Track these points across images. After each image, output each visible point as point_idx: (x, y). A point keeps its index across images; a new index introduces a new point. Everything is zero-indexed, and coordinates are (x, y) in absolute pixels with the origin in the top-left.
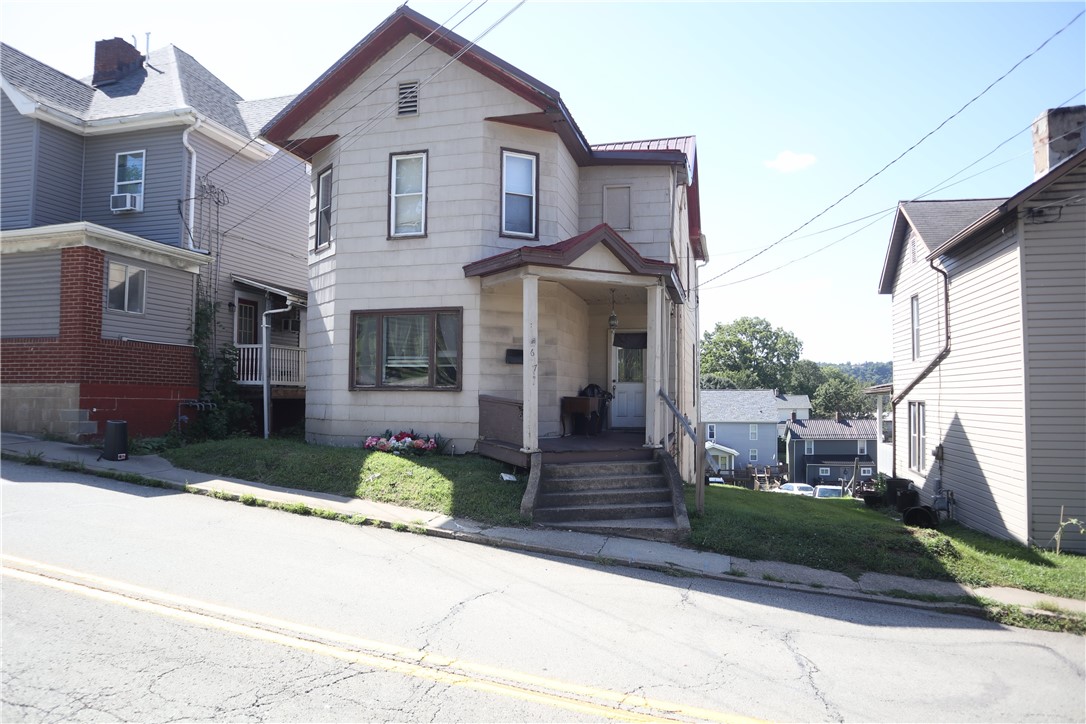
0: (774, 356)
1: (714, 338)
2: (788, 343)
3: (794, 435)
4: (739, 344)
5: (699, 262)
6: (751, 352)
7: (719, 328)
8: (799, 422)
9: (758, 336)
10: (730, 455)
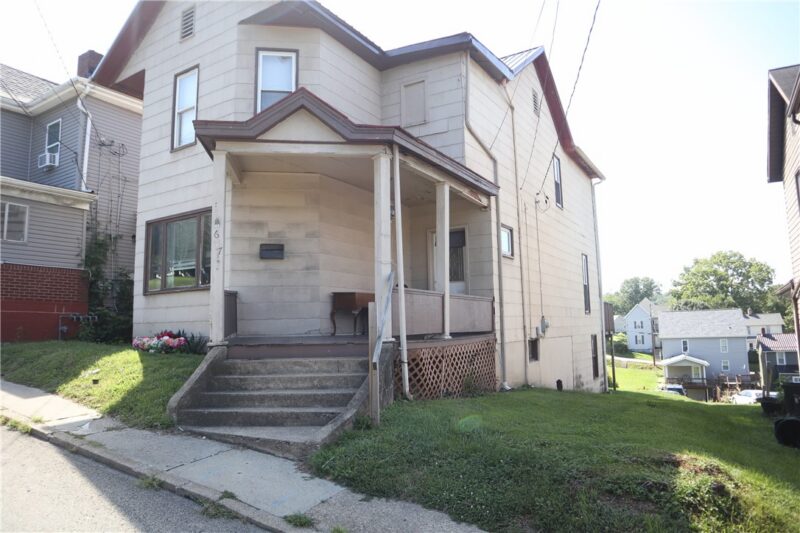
0: (748, 282)
1: (693, 270)
2: (761, 270)
3: (765, 348)
4: (715, 273)
5: (595, 180)
6: (727, 280)
7: (697, 262)
8: (769, 336)
9: (733, 266)
10: (702, 366)
